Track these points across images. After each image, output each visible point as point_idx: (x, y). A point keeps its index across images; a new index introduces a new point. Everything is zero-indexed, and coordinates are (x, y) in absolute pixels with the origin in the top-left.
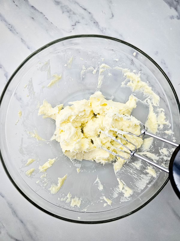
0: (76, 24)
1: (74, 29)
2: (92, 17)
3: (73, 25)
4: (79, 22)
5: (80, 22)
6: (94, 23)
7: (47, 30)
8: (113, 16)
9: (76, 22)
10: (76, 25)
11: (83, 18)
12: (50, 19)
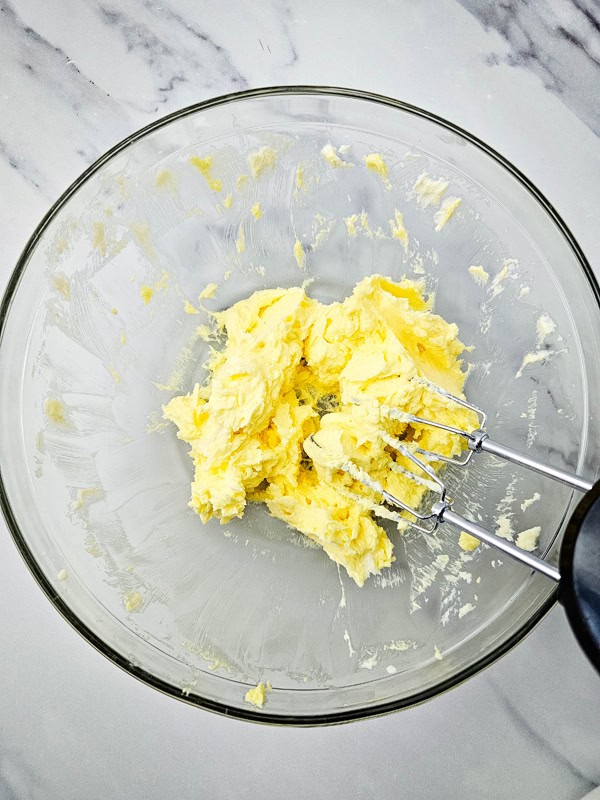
0: (174, 83)
1: (165, 101)
2: (227, 61)
3: (161, 90)
4: (182, 79)
5: (187, 77)
6: (235, 80)
7: (76, 107)
8: (296, 58)
9: (173, 79)
10: (172, 87)
11: (197, 65)
12: (89, 70)
